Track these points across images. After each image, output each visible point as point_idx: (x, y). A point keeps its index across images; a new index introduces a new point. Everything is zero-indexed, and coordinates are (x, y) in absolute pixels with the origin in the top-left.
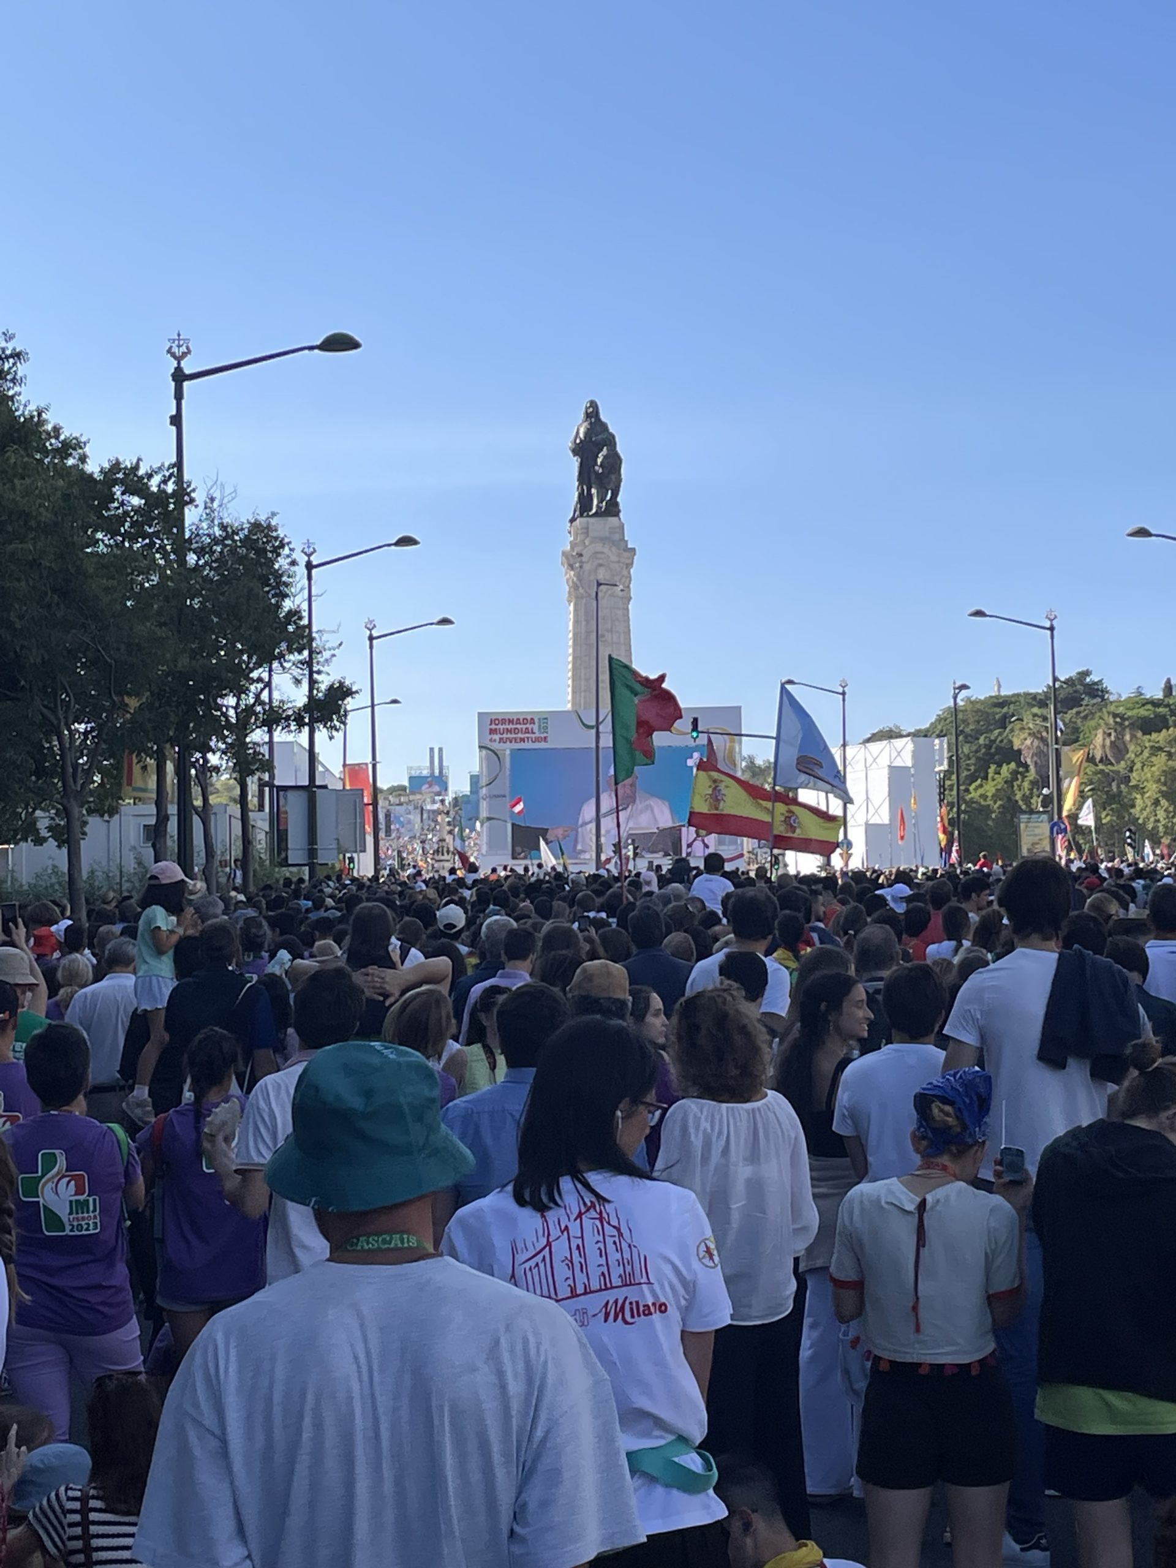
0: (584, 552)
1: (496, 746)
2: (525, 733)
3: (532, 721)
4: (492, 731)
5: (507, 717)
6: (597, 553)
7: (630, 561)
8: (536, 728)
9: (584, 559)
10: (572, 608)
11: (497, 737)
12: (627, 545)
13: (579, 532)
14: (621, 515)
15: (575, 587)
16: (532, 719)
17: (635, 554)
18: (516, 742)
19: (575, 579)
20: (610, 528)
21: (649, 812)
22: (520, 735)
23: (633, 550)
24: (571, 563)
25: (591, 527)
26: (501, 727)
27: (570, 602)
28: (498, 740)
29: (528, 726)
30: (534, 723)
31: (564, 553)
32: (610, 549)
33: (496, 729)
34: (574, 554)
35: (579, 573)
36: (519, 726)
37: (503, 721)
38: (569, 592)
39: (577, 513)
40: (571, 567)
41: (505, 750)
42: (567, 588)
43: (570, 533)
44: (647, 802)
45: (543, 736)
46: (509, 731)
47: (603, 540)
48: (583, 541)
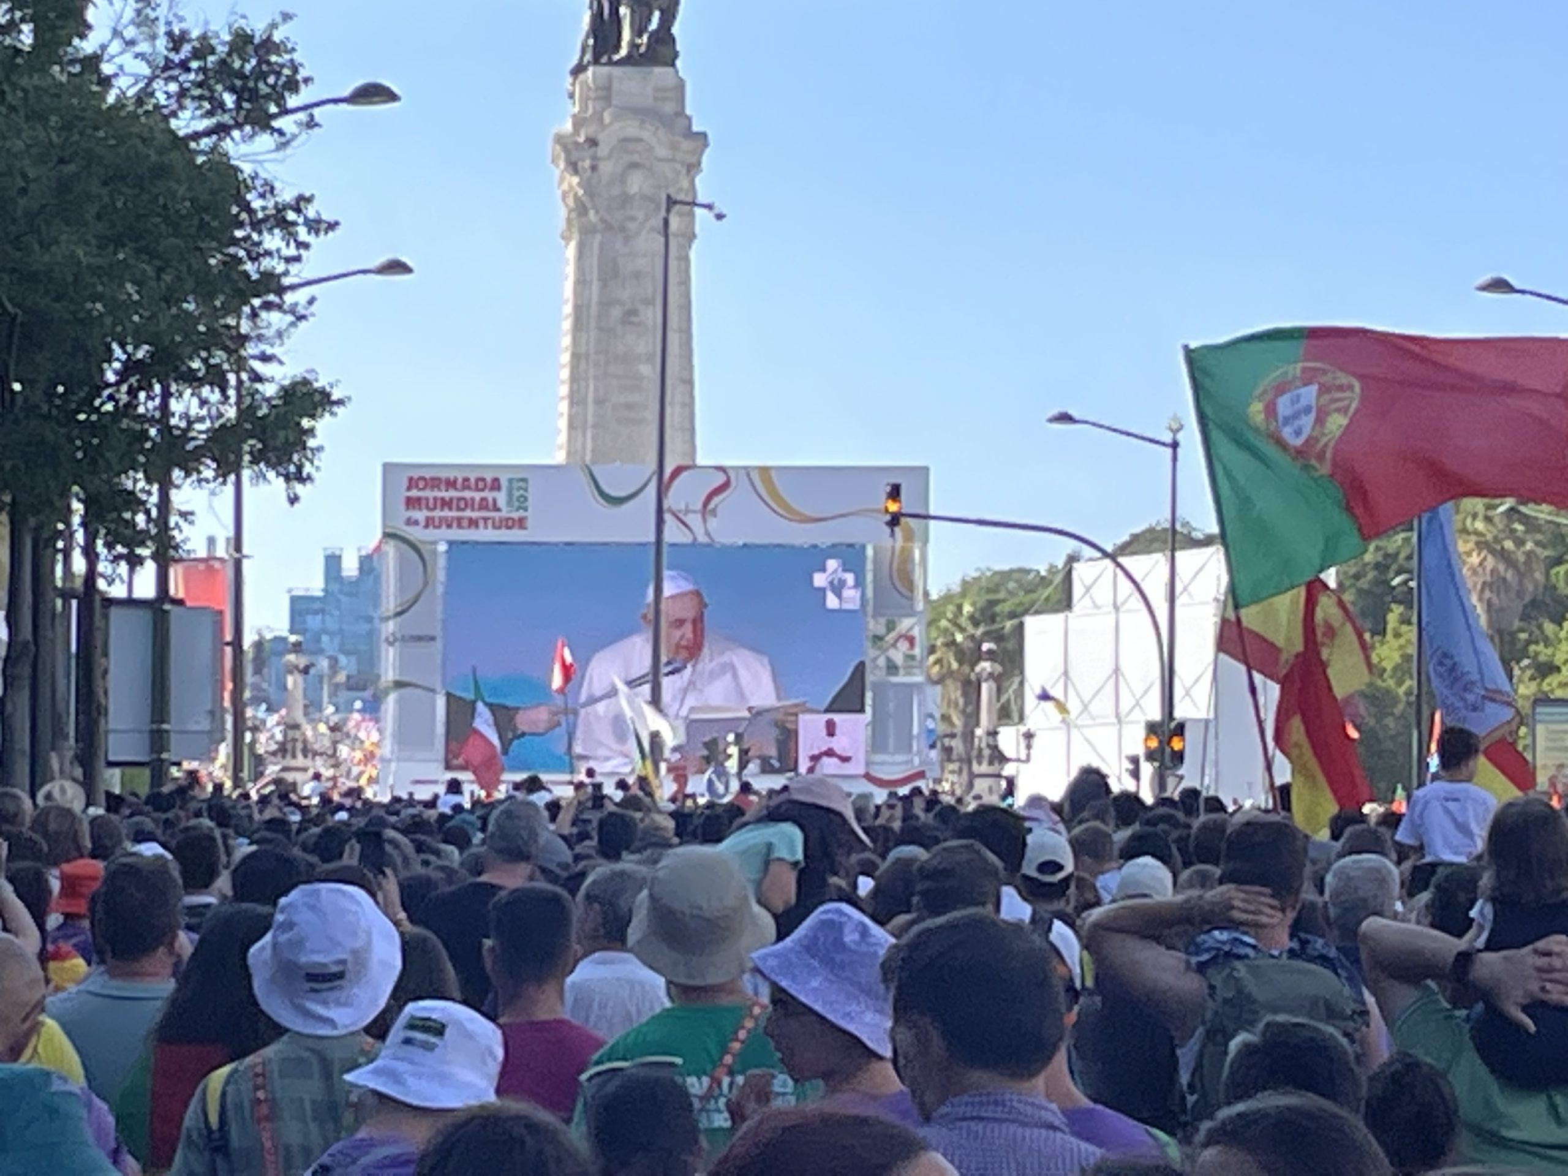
0: (601, 137)
1: (416, 533)
2: (481, 508)
3: (496, 485)
4: (411, 503)
5: (444, 474)
6: (626, 140)
7: (694, 160)
8: (501, 498)
9: (603, 150)
10: (571, 251)
11: (420, 515)
12: (690, 126)
13: (592, 95)
14: (679, 63)
15: (581, 209)
16: (496, 480)
17: (706, 145)
18: (460, 526)
19: (581, 192)
20: (657, 89)
21: (728, 676)
22: (468, 513)
23: (704, 135)
24: (573, 159)
25: (616, 85)
26: (429, 494)
27: (567, 239)
28: (422, 523)
29: (485, 494)
30: (499, 488)
31: (559, 139)
32: (655, 133)
33: (419, 499)
34: (581, 139)
35: (589, 180)
36: (467, 494)
37: (434, 483)
38: (569, 220)
39: (588, 57)
40: (573, 167)
41: (435, 543)
42: (563, 212)
43: (571, 96)
44: (724, 659)
45: (516, 515)
46: (446, 504)
47: (642, 113)
48: (598, 117)
